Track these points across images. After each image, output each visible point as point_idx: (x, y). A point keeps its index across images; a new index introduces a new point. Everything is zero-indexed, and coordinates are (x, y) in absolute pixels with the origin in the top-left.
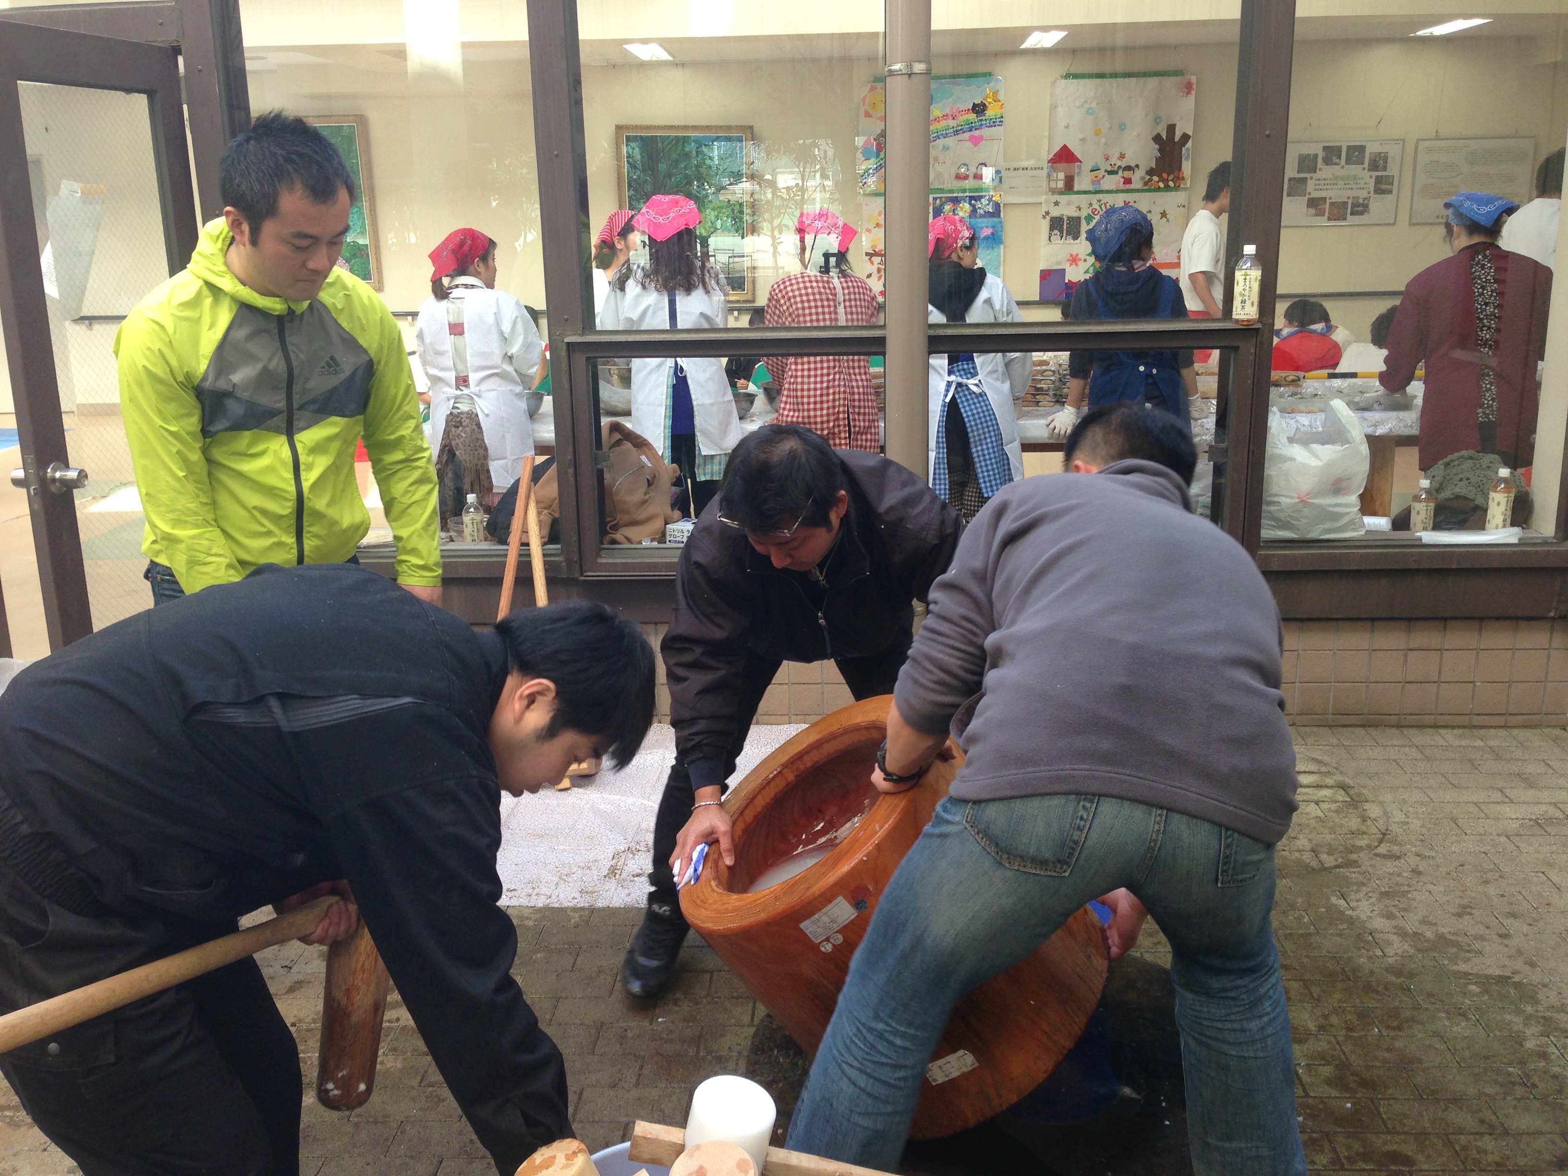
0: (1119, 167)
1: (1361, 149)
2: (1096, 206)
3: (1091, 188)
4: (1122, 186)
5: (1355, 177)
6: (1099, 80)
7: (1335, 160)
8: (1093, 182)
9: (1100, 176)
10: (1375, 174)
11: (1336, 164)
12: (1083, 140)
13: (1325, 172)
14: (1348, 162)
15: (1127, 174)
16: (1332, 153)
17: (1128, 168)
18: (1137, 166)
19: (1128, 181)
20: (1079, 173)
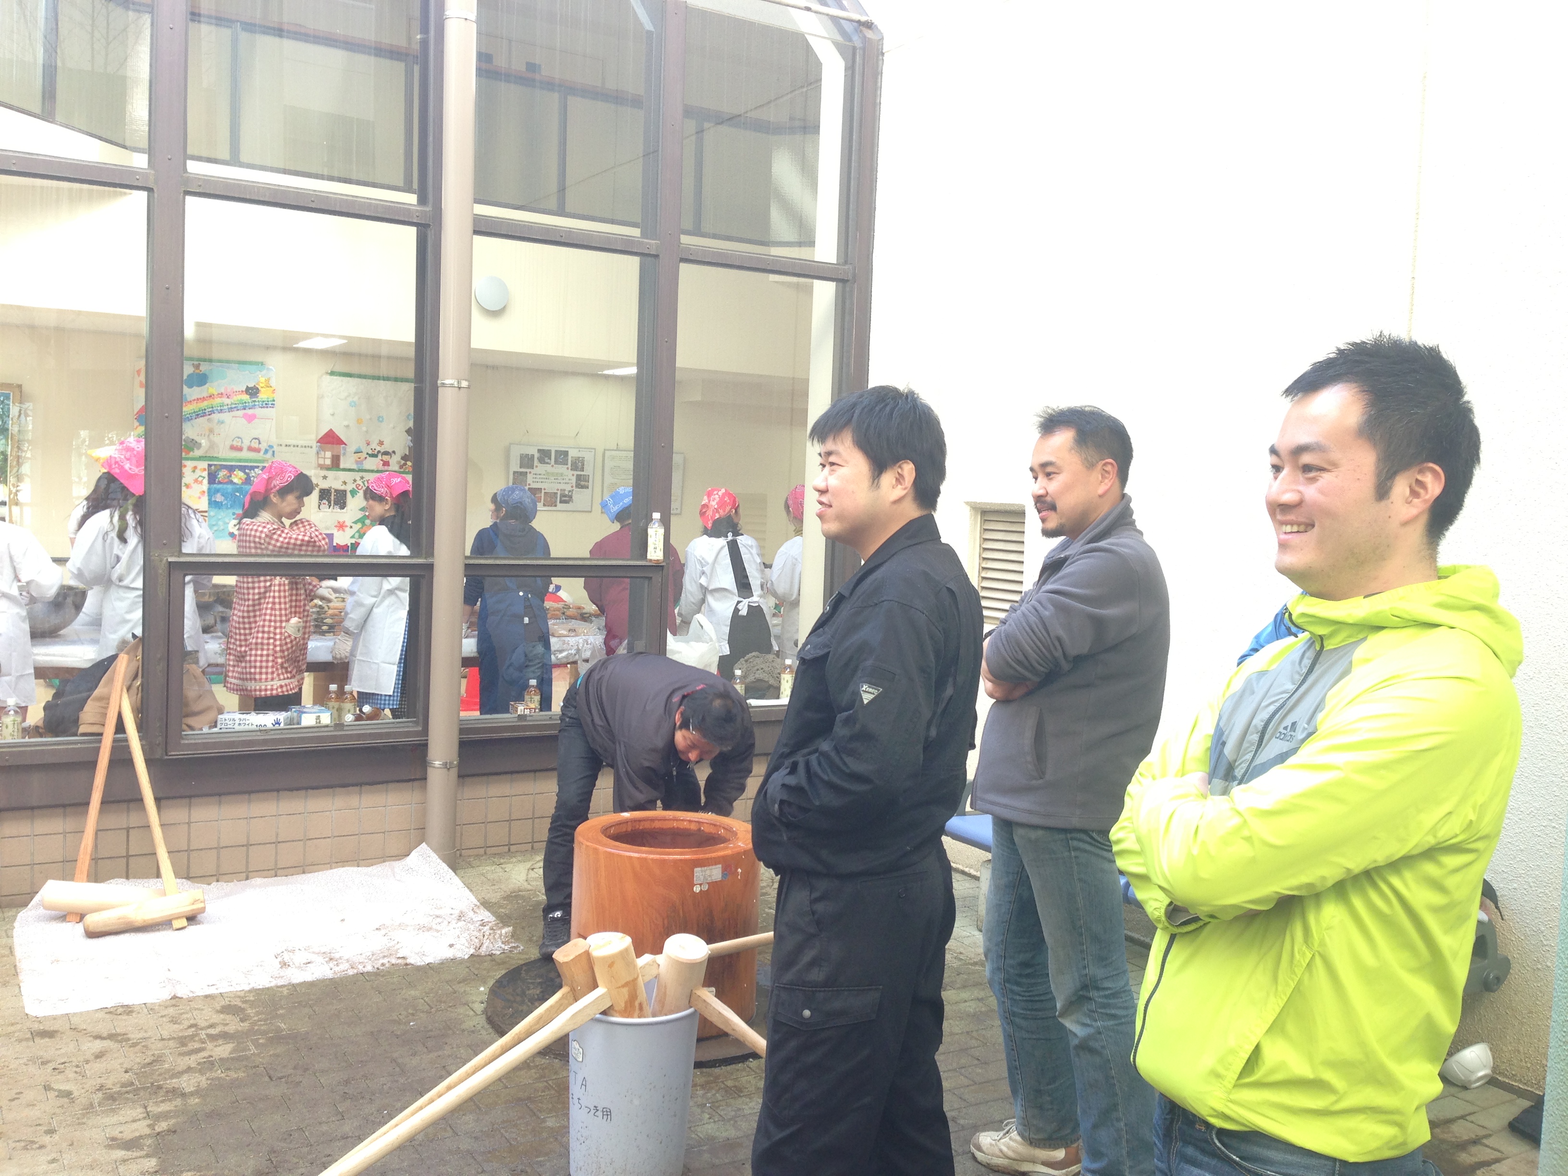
0: (379, 452)
1: (566, 453)
2: (360, 482)
3: (354, 467)
4: (381, 468)
5: (562, 475)
6: (359, 380)
7: (547, 460)
8: (357, 462)
9: (363, 458)
10: (576, 473)
11: (548, 463)
12: (347, 426)
13: (540, 468)
14: (556, 462)
15: (386, 458)
16: (544, 455)
17: (386, 453)
18: (394, 452)
19: (386, 464)
20: (344, 454)
